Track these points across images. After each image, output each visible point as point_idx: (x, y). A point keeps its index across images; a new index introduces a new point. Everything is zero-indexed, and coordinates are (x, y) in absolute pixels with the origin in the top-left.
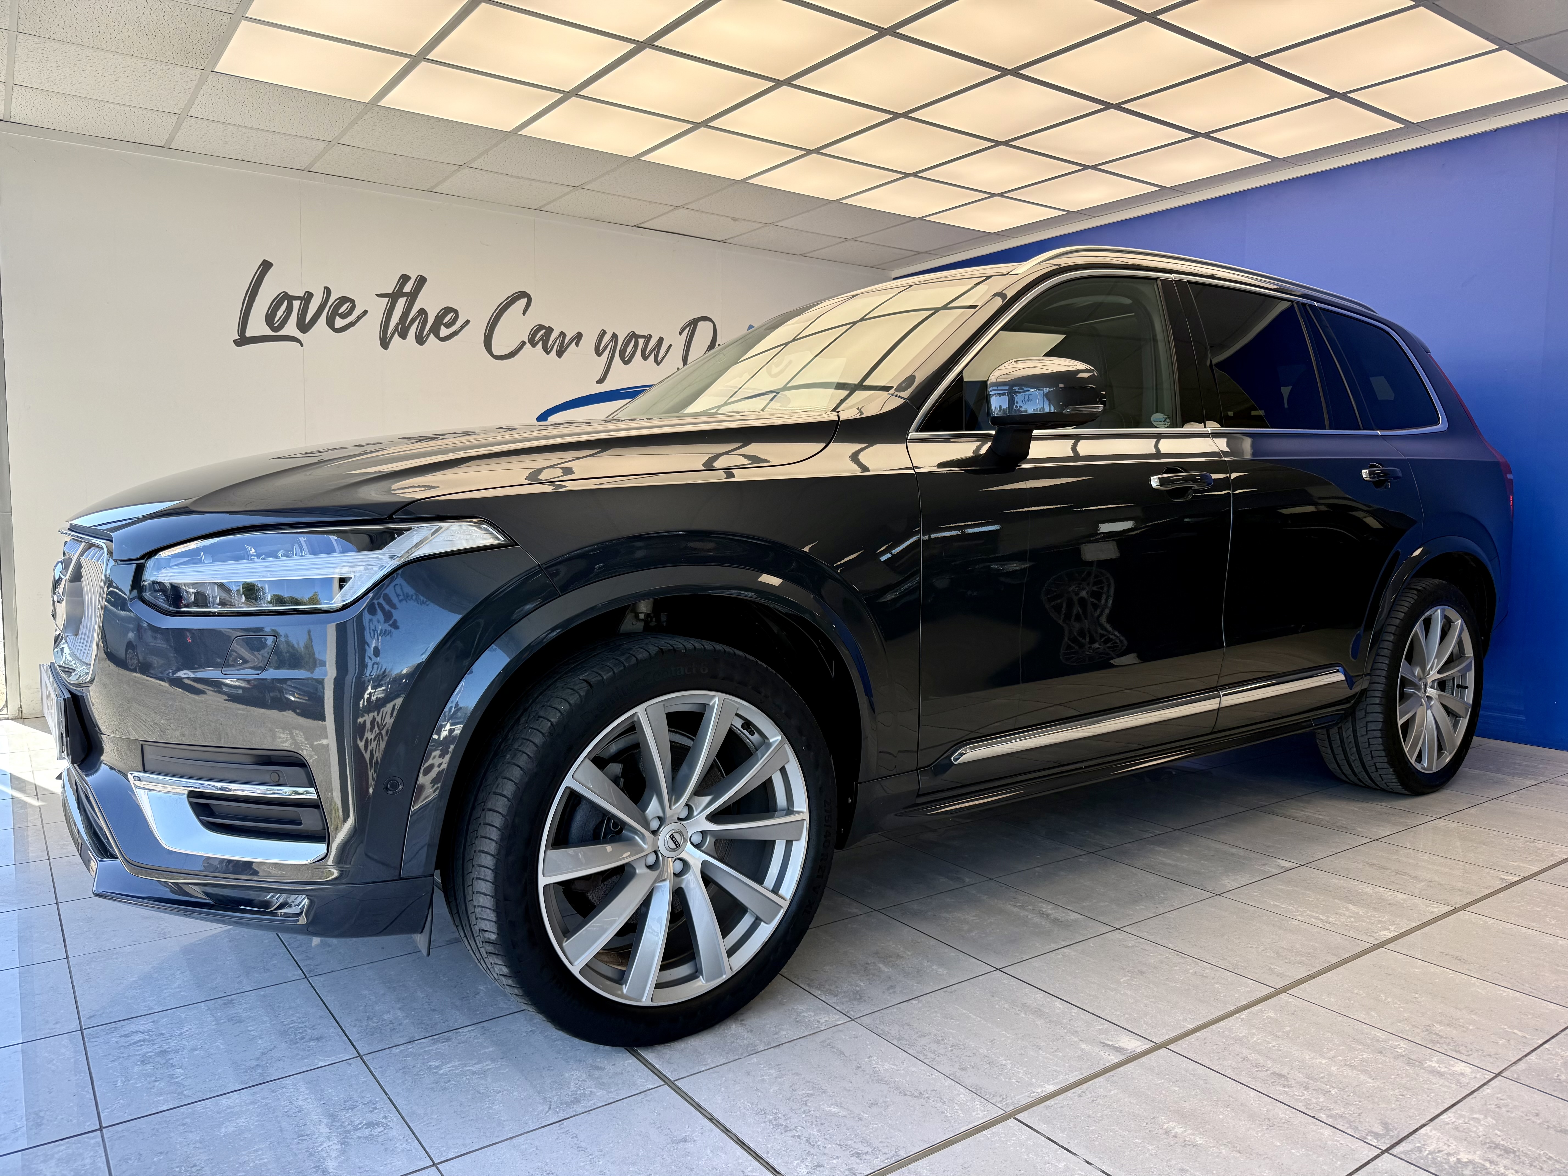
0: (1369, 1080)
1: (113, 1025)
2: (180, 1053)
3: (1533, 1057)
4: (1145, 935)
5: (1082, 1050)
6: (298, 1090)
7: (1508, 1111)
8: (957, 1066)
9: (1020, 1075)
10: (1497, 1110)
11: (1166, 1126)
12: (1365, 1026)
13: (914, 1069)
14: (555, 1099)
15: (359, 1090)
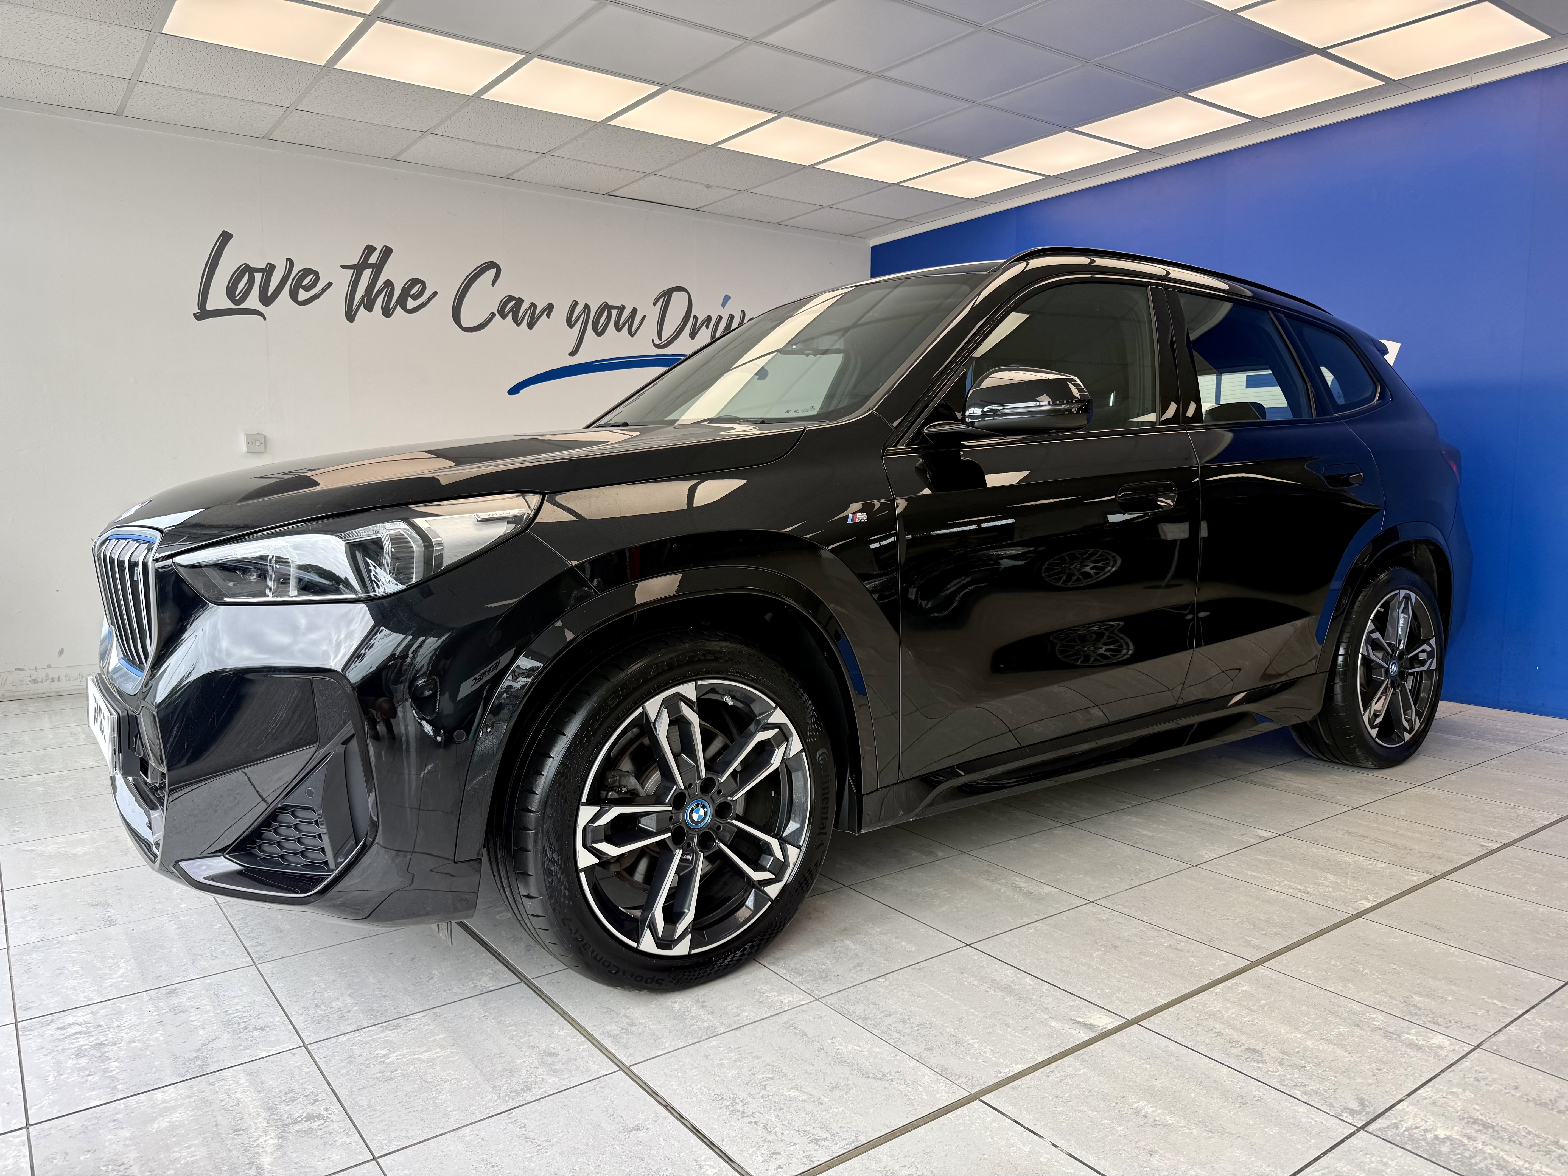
0: (1346, 1054)
1: (50, 1017)
2: (118, 1045)
3: (1512, 1028)
4: (1120, 908)
5: (1052, 1027)
6: (238, 1082)
7: (1486, 1085)
8: (923, 1046)
9: (988, 1055)
10: (1476, 1083)
11: (1136, 1105)
12: (1342, 998)
13: (878, 1050)
14: (505, 1087)
15: (301, 1081)
